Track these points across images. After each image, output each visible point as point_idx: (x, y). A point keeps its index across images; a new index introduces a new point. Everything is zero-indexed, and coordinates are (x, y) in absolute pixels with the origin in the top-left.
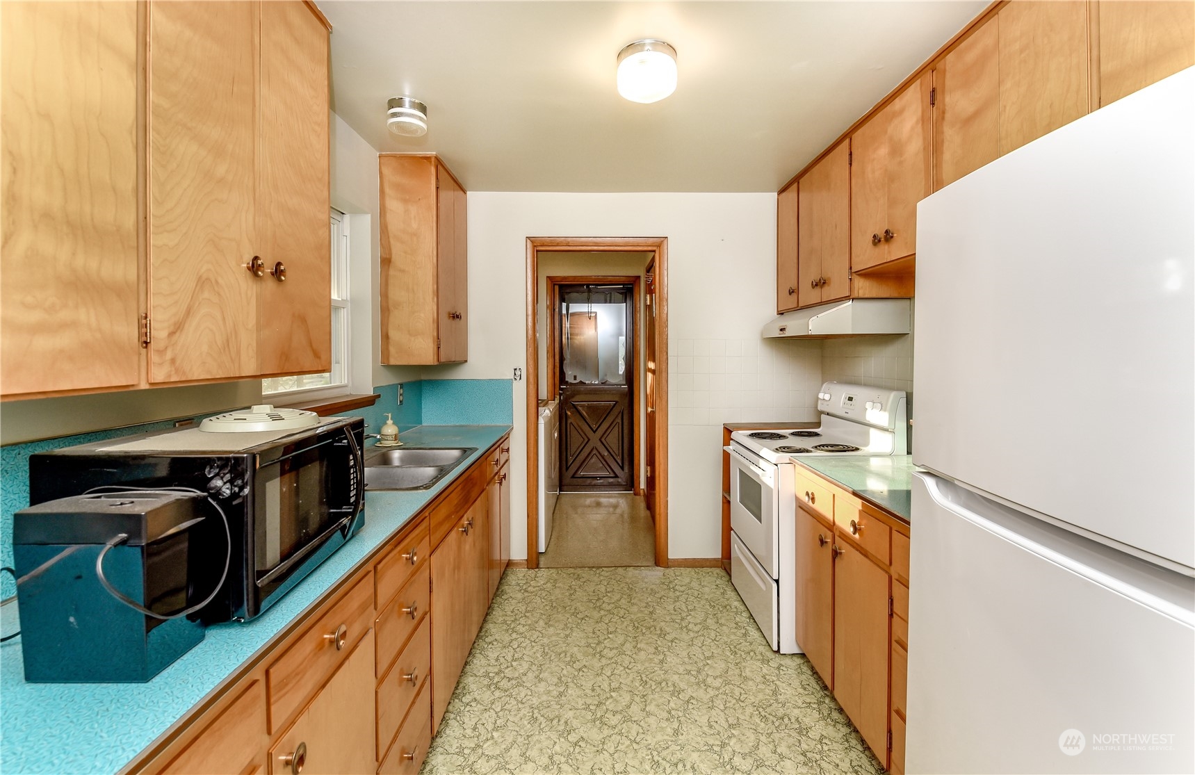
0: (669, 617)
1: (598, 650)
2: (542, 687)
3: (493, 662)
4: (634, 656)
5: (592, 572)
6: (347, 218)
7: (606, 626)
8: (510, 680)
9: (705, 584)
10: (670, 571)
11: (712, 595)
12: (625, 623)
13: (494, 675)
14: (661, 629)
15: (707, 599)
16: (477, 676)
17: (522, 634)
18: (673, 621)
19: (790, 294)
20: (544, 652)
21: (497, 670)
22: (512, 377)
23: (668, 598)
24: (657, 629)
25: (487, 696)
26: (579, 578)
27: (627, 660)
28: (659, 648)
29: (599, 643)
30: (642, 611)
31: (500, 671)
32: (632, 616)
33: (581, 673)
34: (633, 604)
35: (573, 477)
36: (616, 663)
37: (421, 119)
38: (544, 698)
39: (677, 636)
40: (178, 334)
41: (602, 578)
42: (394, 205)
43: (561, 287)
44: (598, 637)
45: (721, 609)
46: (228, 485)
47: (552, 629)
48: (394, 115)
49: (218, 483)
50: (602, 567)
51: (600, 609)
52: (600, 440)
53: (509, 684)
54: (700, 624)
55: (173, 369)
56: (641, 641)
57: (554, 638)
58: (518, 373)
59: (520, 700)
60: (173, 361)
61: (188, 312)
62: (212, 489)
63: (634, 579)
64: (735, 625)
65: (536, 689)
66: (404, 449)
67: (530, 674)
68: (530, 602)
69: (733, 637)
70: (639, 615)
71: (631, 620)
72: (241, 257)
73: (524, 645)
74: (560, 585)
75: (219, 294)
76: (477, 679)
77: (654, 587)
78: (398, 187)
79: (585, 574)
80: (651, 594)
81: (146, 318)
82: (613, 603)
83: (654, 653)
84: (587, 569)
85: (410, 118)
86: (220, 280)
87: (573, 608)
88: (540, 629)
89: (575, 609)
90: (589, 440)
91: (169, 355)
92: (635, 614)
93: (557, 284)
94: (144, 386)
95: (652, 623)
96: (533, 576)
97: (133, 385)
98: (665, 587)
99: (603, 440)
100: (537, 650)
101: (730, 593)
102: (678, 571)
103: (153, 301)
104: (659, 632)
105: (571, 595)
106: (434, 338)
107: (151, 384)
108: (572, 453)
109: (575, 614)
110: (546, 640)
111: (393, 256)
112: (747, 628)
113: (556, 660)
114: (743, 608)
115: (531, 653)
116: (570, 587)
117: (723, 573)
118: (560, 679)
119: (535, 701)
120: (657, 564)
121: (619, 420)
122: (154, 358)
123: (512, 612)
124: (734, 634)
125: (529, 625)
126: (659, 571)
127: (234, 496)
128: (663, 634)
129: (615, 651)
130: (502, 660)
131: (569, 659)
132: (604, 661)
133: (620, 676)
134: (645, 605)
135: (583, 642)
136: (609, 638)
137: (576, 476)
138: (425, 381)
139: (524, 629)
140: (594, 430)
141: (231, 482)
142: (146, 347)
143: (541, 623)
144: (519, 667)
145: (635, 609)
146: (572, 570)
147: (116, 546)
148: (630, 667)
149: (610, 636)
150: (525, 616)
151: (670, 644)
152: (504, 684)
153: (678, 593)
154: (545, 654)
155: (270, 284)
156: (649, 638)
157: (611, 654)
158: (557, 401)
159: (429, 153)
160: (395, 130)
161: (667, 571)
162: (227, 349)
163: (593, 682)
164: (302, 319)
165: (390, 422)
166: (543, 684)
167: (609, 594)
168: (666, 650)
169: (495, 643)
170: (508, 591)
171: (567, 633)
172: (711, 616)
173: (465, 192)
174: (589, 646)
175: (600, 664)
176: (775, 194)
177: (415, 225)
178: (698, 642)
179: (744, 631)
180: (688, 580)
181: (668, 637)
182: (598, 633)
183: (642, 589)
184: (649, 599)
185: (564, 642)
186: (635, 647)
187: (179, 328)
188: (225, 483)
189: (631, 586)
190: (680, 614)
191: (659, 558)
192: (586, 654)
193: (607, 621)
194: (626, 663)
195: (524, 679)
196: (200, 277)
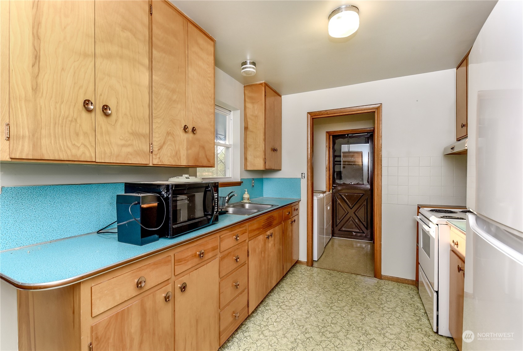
0: (374, 301)
1: (331, 305)
2: (299, 313)
3: (281, 298)
4: (348, 313)
5: (338, 273)
6: (232, 112)
7: (338, 297)
8: (286, 306)
9: (402, 291)
10: (382, 282)
11: (404, 297)
12: (348, 298)
13: (280, 302)
14: (367, 305)
15: (400, 298)
16: (273, 301)
17: (297, 290)
18: (376, 303)
19: (462, 127)
20: (304, 300)
21: (282, 301)
22: (301, 177)
23: (376, 293)
24: (365, 305)
25: (275, 309)
26: (330, 274)
27: (344, 313)
28: (363, 313)
29: (332, 303)
30: (359, 295)
31: (283, 302)
32: (353, 296)
33: (319, 312)
34: (355, 291)
35: (339, 230)
36: (338, 313)
37: (253, 68)
38: (299, 317)
39: (375, 311)
40: (161, 149)
41: (342, 277)
42: (249, 105)
43: (334, 136)
44: (332, 300)
45: (407, 305)
46: (166, 194)
47: (311, 292)
48: (243, 69)
49: (163, 193)
50: (344, 272)
51: (337, 289)
52: (354, 213)
53: (286, 308)
54: (391, 308)
55: (159, 160)
56: (354, 308)
57: (310, 296)
58: (303, 175)
59: (289, 314)
60: (159, 158)
61: (164, 143)
62: (162, 194)
63: (359, 281)
64: (414, 314)
65: (297, 313)
66: (251, 204)
67: (296, 307)
68: (304, 279)
69: (410, 319)
70: (357, 297)
71: (352, 298)
72: (181, 126)
73: (296, 295)
74: (321, 275)
75: (174, 138)
76: (273, 302)
77: (370, 286)
78: (251, 98)
79: (334, 273)
80: (367, 289)
81: (152, 144)
82: (345, 288)
83: (359, 315)
84: (336, 271)
85: (250, 68)
86: (174, 133)
87: (324, 286)
88: (305, 291)
89: (325, 287)
90: (348, 212)
91: (158, 156)
92: (355, 295)
93: (331, 135)
94: (151, 165)
95: (363, 302)
96: (309, 269)
97: (148, 164)
98: (377, 288)
99: (356, 213)
100: (302, 298)
101: (416, 298)
102: (387, 282)
103: (154, 139)
104: (366, 306)
105: (324, 280)
106: (263, 159)
107: (153, 164)
108: (339, 217)
109: (324, 289)
110: (307, 296)
111: (249, 126)
112: (421, 317)
113: (309, 304)
114: (422, 307)
115: (299, 299)
116: (325, 277)
117: (416, 289)
118: (309, 312)
119: (295, 317)
120: (375, 276)
121: (365, 203)
122: (154, 157)
123: (295, 281)
124: (412, 318)
125: (301, 288)
126: (375, 280)
127: (167, 197)
128: (367, 308)
129: (339, 308)
130: (285, 298)
131: (315, 305)
132: (332, 311)
133: (338, 319)
134: (362, 293)
135: (324, 301)
136: (338, 302)
137: (341, 230)
138: (265, 178)
139: (298, 289)
140: (351, 207)
141: (166, 193)
142: (152, 153)
143: (307, 288)
144: (292, 302)
145: (356, 293)
146: (328, 271)
147: (134, 204)
148: (345, 317)
149: (338, 301)
150: (300, 284)
151: (370, 313)
152: (284, 307)
153: (383, 292)
154: (305, 300)
155: (191, 135)
156: (359, 308)
157: (336, 309)
158: (331, 192)
159: (261, 82)
160: (245, 75)
161: (380, 281)
162: (176, 156)
163: (324, 317)
164: (203, 147)
165: (246, 193)
166: (300, 312)
167: (344, 284)
168: (366, 315)
169: (284, 291)
170: (295, 273)
171: (318, 295)
172: (400, 307)
173: (280, 96)
174: (326, 303)
175: (330, 312)
176: (455, 69)
177: (256, 113)
178: (387, 316)
179: (418, 318)
180: (392, 287)
181: (370, 310)
182: (333, 299)
183: (363, 286)
184: (365, 291)
185: (315, 298)
186: (350, 309)
187: (161, 148)
188: (165, 193)
189: (357, 283)
190: (381, 301)
191: (377, 274)
192: (324, 306)
193: (339, 295)
194: (343, 315)
195: (293, 307)
196: (168, 132)
